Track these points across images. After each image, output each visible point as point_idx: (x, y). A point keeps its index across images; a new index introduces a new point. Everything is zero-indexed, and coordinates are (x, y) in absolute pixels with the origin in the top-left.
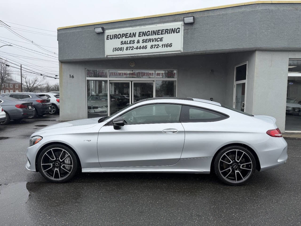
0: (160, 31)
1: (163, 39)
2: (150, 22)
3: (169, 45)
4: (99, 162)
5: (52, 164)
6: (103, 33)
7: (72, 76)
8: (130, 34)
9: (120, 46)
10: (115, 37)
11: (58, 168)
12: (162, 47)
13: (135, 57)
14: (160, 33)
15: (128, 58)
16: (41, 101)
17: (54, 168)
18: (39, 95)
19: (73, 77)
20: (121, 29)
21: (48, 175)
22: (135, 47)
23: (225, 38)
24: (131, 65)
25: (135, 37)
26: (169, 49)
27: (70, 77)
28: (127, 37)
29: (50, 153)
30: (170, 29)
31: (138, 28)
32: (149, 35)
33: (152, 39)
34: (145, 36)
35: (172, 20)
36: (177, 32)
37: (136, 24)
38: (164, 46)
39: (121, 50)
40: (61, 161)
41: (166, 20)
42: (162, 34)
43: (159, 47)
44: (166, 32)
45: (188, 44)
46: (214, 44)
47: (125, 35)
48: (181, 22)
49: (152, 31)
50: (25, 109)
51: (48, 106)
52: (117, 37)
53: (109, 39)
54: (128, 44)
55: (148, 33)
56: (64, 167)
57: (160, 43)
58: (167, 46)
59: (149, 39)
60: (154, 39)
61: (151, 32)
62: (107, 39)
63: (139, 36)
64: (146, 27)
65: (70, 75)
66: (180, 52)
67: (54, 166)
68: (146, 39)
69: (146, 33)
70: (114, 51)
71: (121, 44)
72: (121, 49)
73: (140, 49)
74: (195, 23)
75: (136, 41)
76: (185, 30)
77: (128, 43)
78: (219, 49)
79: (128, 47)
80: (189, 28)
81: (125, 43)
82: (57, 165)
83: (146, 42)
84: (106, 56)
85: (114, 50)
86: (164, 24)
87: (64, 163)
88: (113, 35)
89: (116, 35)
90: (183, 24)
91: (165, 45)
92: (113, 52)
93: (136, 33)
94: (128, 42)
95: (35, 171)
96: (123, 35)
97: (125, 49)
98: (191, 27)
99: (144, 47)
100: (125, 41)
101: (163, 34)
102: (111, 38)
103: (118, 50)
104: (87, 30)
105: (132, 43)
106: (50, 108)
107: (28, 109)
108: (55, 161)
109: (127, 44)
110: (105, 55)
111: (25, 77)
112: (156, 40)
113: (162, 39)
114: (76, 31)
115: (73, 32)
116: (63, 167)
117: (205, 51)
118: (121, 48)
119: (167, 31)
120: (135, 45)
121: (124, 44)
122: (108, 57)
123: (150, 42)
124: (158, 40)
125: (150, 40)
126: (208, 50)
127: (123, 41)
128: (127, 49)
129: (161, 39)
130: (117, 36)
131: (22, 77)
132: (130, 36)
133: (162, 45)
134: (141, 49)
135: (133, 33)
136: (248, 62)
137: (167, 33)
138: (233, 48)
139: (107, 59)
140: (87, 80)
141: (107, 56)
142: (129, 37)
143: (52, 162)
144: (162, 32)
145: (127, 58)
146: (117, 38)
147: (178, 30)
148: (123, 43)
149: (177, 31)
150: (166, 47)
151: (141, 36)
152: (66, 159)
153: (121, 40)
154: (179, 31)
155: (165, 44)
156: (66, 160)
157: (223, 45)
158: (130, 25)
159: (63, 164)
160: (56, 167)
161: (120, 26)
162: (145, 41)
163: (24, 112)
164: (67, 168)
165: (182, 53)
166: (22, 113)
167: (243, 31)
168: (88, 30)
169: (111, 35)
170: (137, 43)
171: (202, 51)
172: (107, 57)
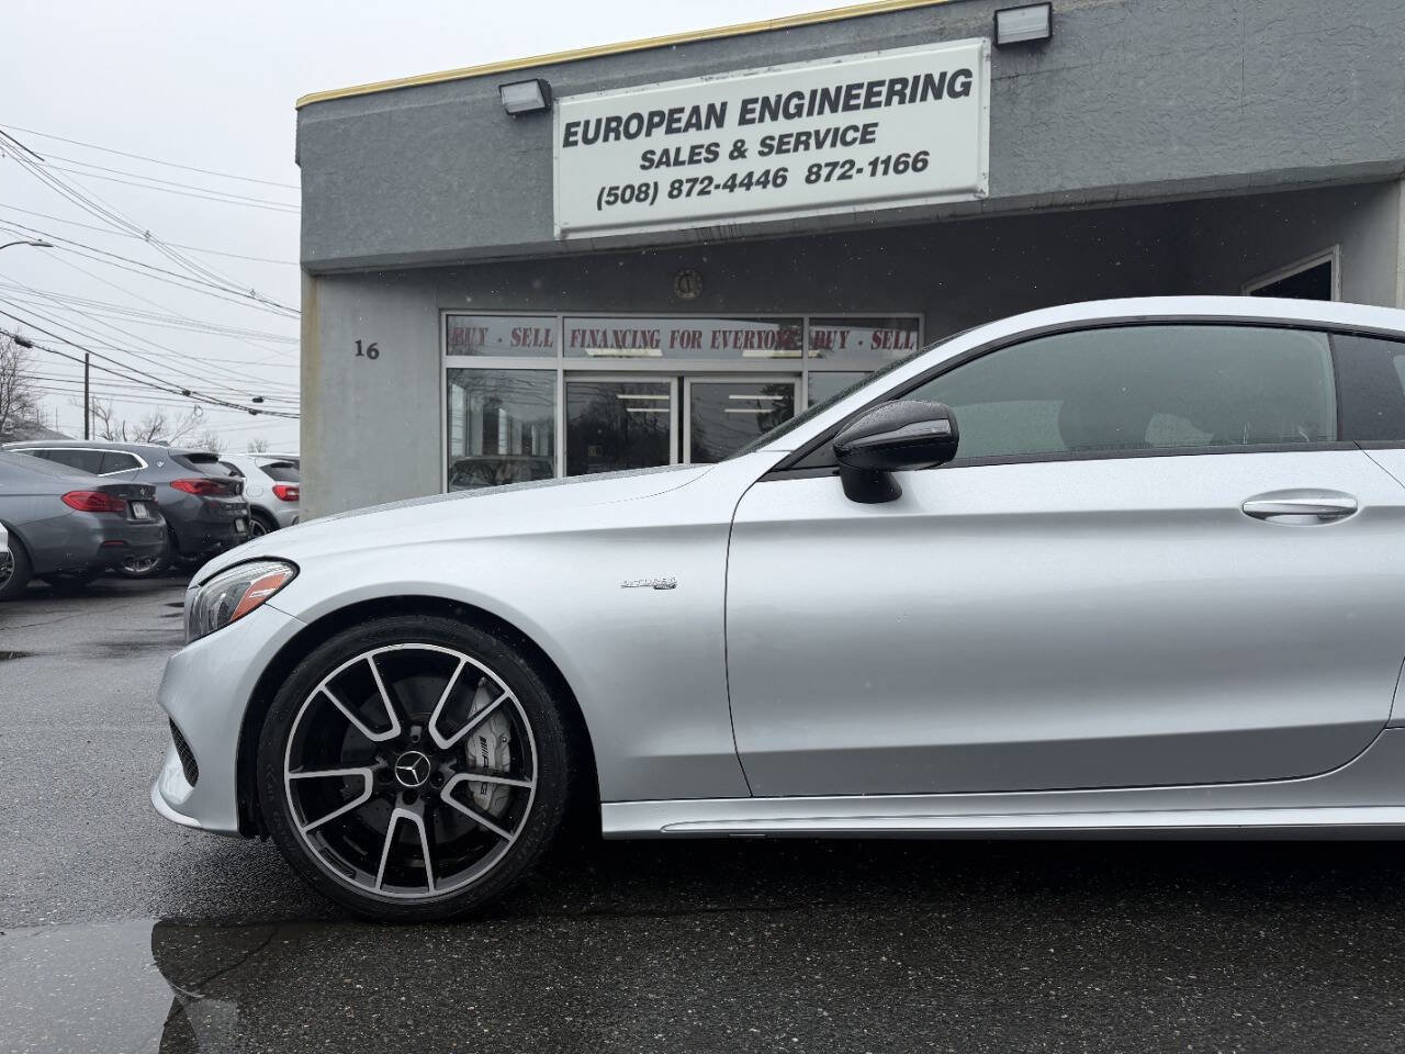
0: (863, 92)
1: (879, 133)
2: (802, 47)
3: (910, 160)
4: (740, 750)
5: (367, 773)
6: (544, 113)
7: (370, 349)
8: (696, 110)
9: (638, 178)
10: (608, 130)
11: (420, 804)
12: (873, 174)
13: (716, 235)
14: (861, 101)
15: (682, 239)
16: (198, 485)
17: (382, 801)
18: (186, 456)
19: (373, 352)
20: (643, 90)
21: (333, 861)
22: (720, 179)
23: (1229, 112)
24: (683, 291)
25: (720, 124)
26: (909, 182)
27: (360, 353)
28: (678, 130)
29: (356, 687)
30: (916, 79)
31: (736, 78)
32: (799, 113)
33: (817, 133)
34: (774, 117)
35: (924, 32)
36: (953, 94)
37: (724, 60)
38: (881, 168)
39: (642, 196)
40: (443, 744)
41: (893, 34)
42: (868, 105)
43: (854, 171)
44: (891, 93)
45: (1016, 155)
46: (1162, 149)
47: (668, 120)
48: (976, 39)
49: (814, 93)
50: (114, 517)
51: (230, 513)
52: (621, 129)
53: (575, 143)
54: (683, 163)
55: (795, 101)
56: (462, 792)
57: (862, 154)
58: (901, 167)
59: (799, 135)
60: (828, 131)
61: (807, 97)
62: (567, 143)
63: (743, 121)
64: (783, 73)
65: (359, 343)
66: (971, 198)
67: (387, 793)
68: (782, 137)
69: (783, 100)
70: (603, 203)
71: (643, 167)
72: (642, 193)
73: (748, 186)
74: (1056, 42)
75: (725, 150)
76: (1000, 79)
77: (681, 159)
78: (1192, 175)
79: (680, 182)
80: (1022, 69)
81: (666, 159)
82: (407, 776)
83: (780, 151)
84: (557, 232)
85: (605, 198)
86: (882, 52)
87: (464, 764)
88: (599, 122)
89: (618, 119)
90: (988, 51)
91: (887, 162)
92: (600, 208)
93: (724, 105)
94: (684, 156)
95: (234, 826)
96: (656, 119)
97: (664, 189)
98: (1035, 66)
99: (771, 178)
100: (666, 152)
101: (878, 104)
102: (591, 135)
103: (627, 196)
104: (458, 100)
105: (702, 157)
106: (241, 526)
107: (130, 519)
108: (398, 744)
109: (678, 163)
110: (551, 224)
111: (102, 415)
112: (839, 137)
113: (873, 132)
114: (395, 108)
115: (380, 115)
116: (454, 794)
117: (1114, 186)
118: (644, 189)
119: (898, 87)
120: (721, 169)
121: (660, 163)
122: (572, 236)
123: (807, 148)
124: (849, 138)
125: (803, 138)
126: (1129, 181)
127: (653, 153)
128: (675, 190)
129: (867, 134)
130: (619, 126)
131: (90, 414)
132: (695, 123)
133: (870, 164)
134: (754, 188)
135: (711, 107)
136: (1343, 251)
137: (902, 102)
138: (1274, 167)
139: (562, 248)
140: (448, 369)
141: (565, 232)
142: (686, 130)
143: (366, 755)
144: (870, 94)
145: (673, 239)
146: (622, 136)
147: (961, 79)
148: (652, 161)
149: (958, 88)
150: (897, 171)
151: (752, 121)
152: (485, 732)
153: (643, 143)
154: (967, 88)
155: (889, 158)
156: (483, 740)
157: (1217, 156)
158: (692, 64)
159: (458, 769)
160: (400, 796)
161: (633, 73)
162: (775, 143)
163: (108, 530)
164: (486, 799)
165: (982, 201)
166: (100, 539)
167: (1326, 73)
168: (462, 99)
169: (587, 123)
170: (732, 157)
171: (1099, 188)
172: (563, 241)
